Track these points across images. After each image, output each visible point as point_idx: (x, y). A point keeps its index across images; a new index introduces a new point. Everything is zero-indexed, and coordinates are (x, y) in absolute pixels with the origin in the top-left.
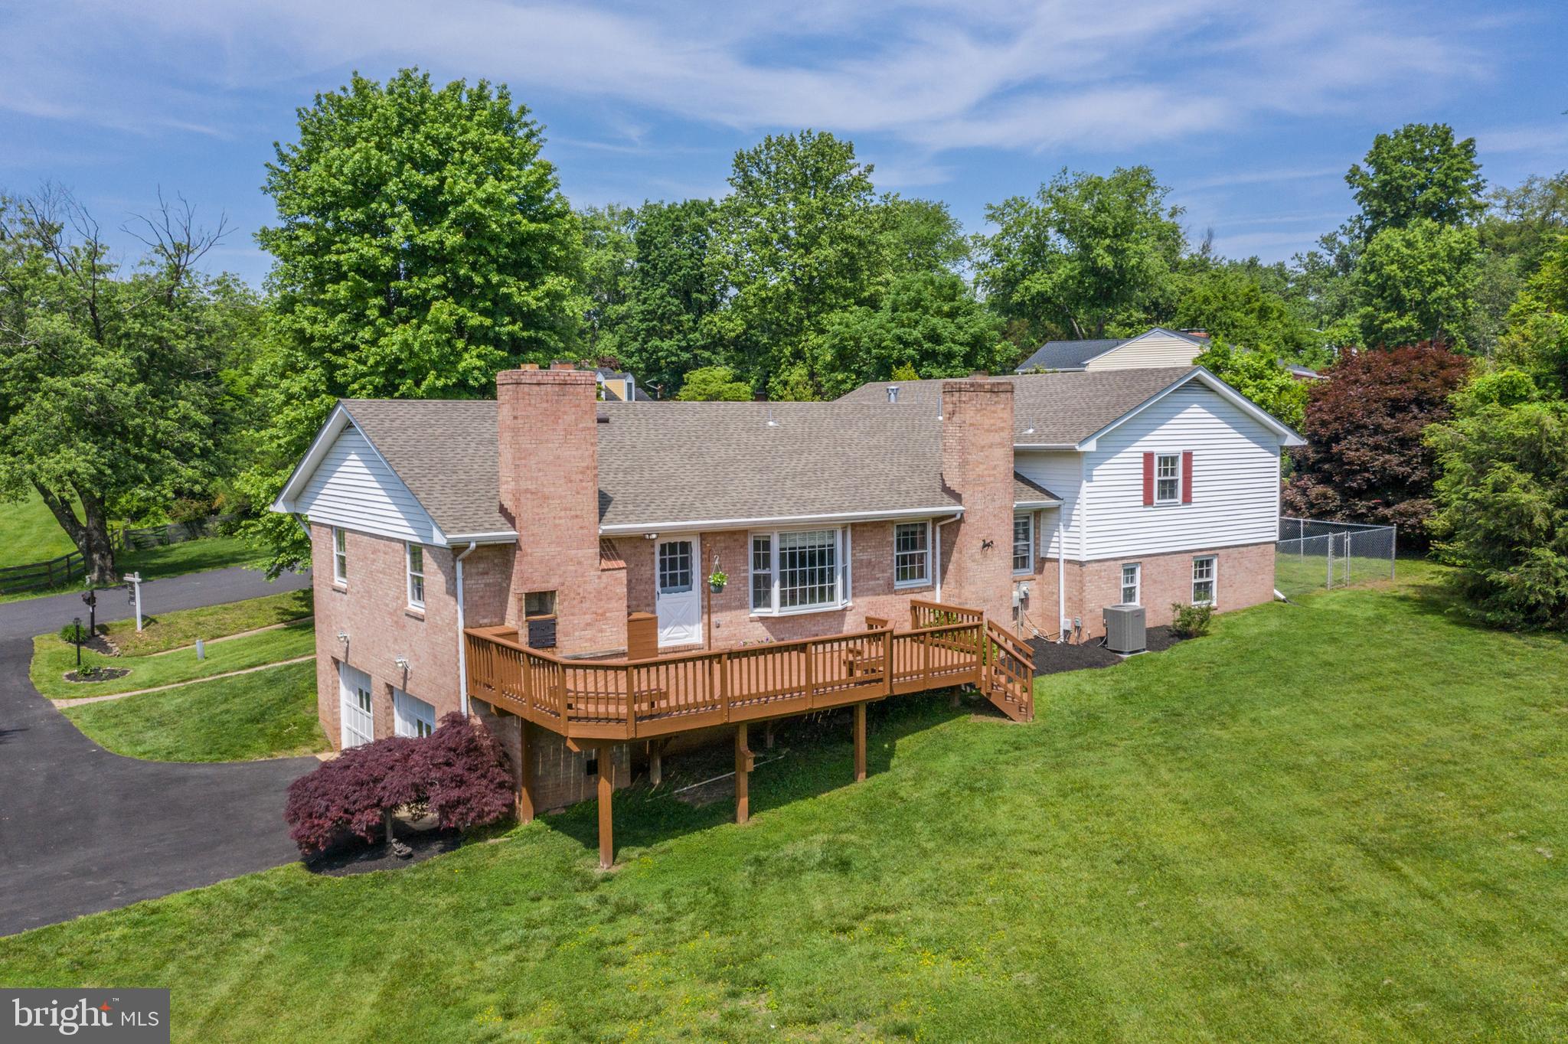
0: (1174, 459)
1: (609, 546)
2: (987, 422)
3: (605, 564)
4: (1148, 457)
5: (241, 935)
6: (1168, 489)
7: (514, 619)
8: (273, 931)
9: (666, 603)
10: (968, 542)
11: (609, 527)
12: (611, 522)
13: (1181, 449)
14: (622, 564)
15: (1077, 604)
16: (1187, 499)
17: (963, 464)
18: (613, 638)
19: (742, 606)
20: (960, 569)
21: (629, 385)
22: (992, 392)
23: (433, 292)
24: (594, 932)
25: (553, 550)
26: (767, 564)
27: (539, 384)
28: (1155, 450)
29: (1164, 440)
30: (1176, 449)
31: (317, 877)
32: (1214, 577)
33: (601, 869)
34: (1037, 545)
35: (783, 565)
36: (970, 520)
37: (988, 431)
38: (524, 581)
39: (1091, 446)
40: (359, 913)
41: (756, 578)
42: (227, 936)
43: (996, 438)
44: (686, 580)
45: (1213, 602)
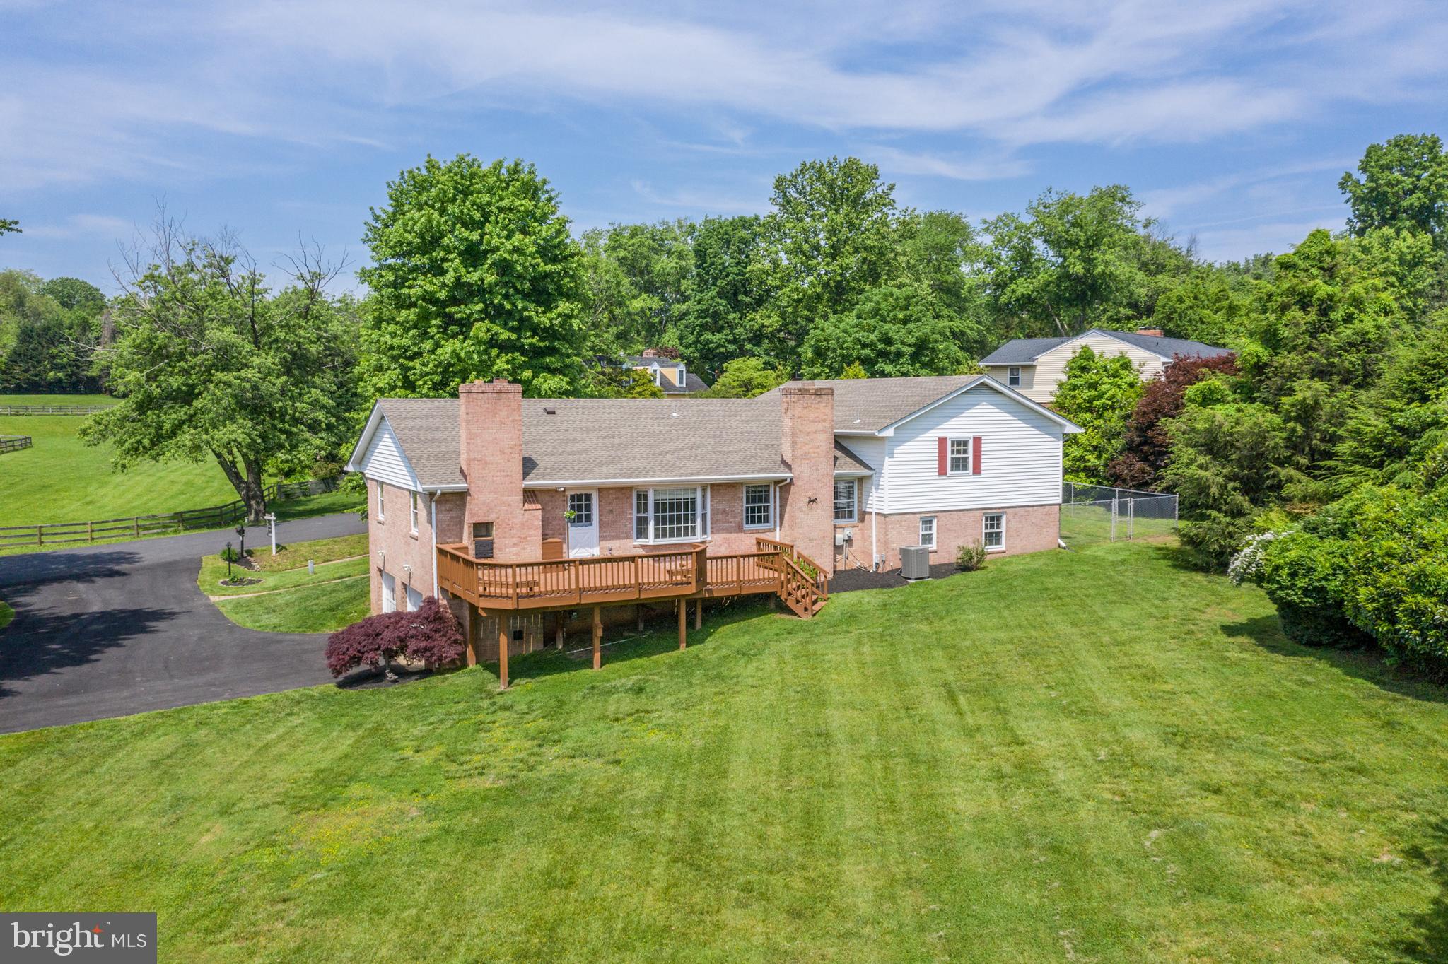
0: (966, 443)
1: (530, 495)
2: (812, 416)
3: (527, 506)
4: (942, 441)
6: (960, 464)
7: (467, 540)
9: (574, 532)
10: (797, 498)
11: (531, 482)
12: (531, 480)
13: (971, 435)
14: (539, 506)
15: (884, 544)
16: (977, 470)
17: (794, 444)
18: (534, 552)
19: (628, 537)
20: (793, 517)
21: (681, 372)
22: (815, 394)
23: (476, 316)
24: (481, 717)
25: (492, 496)
26: (646, 510)
27: (483, 393)
28: (948, 436)
29: (957, 428)
30: (968, 435)
31: (340, 690)
32: (1003, 528)
33: (502, 688)
34: (860, 502)
35: (656, 510)
36: (798, 483)
37: (813, 421)
38: (473, 515)
39: (889, 433)
41: (639, 519)
43: (820, 426)
44: (589, 519)
45: (1003, 547)
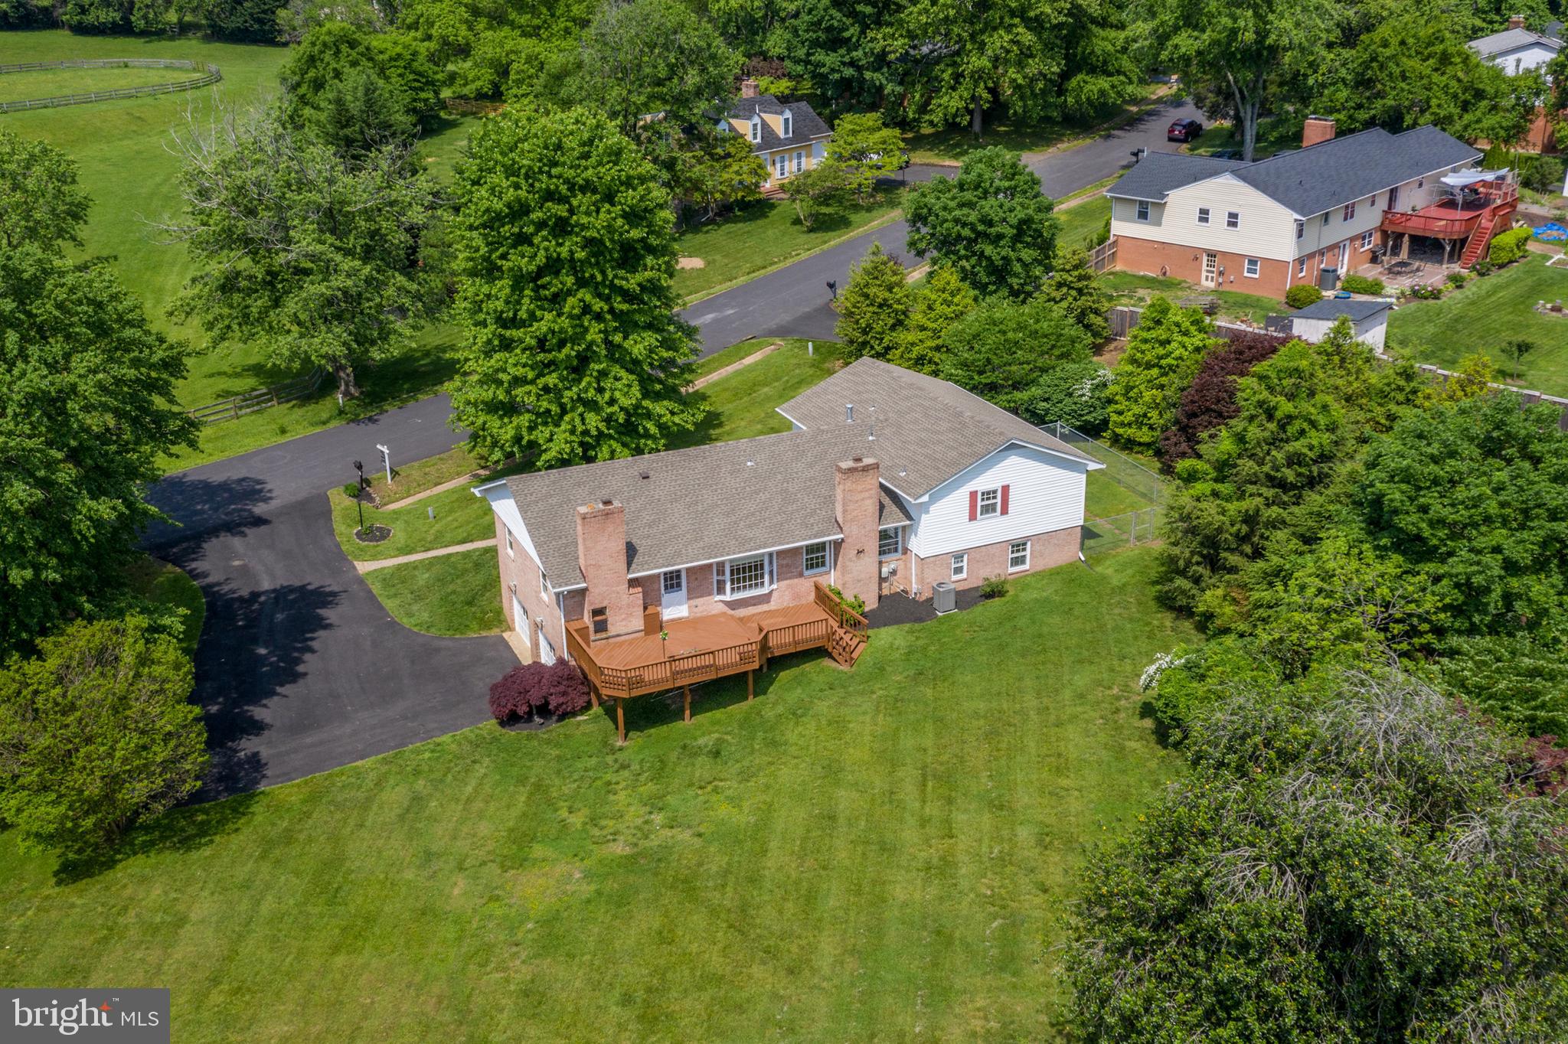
0: (995, 492)
1: (633, 583)
2: (860, 488)
3: (632, 591)
4: (973, 495)
5: (474, 762)
6: (988, 509)
7: (587, 619)
8: (486, 761)
9: (666, 598)
10: (848, 552)
11: (631, 576)
12: (634, 573)
13: (1000, 484)
14: (640, 589)
15: (921, 580)
16: (1005, 511)
17: (845, 511)
18: (638, 623)
19: (710, 594)
20: (844, 567)
21: (786, 120)
22: (863, 470)
25: (605, 589)
26: (724, 574)
27: (594, 517)
28: (979, 488)
29: (987, 481)
30: (997, 485)
31: (504, 731)
32: (1028, 553)
33: (619, 743)
34: (904, 540)
35: (732, 573)
36: (849, 540)
37: (861, 492)
38: (591, 604)
39: (925, 498)
40: (519, 755)
41: (718, 582)
42: (468, 761)
43: (867, 494)
44: (679, 585)
45: (1026, 567)
